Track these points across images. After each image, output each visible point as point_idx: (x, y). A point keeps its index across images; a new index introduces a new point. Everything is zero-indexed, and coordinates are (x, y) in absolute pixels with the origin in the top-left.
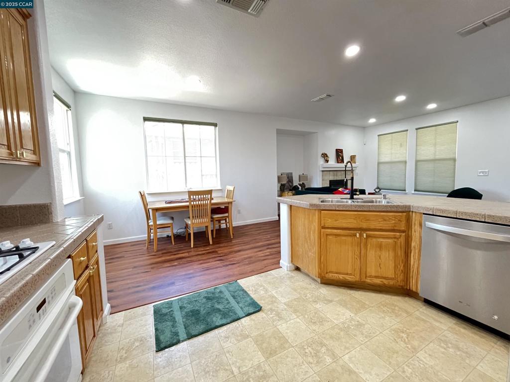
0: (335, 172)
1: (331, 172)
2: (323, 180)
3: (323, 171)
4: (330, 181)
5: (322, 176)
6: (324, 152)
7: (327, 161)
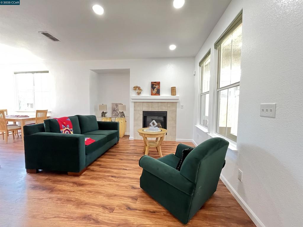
0: (151, 104)
1: (145, 104)
2: (135, 110)
3: (134, 102)
4: (143, 112)
5: (134, 107)
6: (136, 85)
7: (139, 94)
